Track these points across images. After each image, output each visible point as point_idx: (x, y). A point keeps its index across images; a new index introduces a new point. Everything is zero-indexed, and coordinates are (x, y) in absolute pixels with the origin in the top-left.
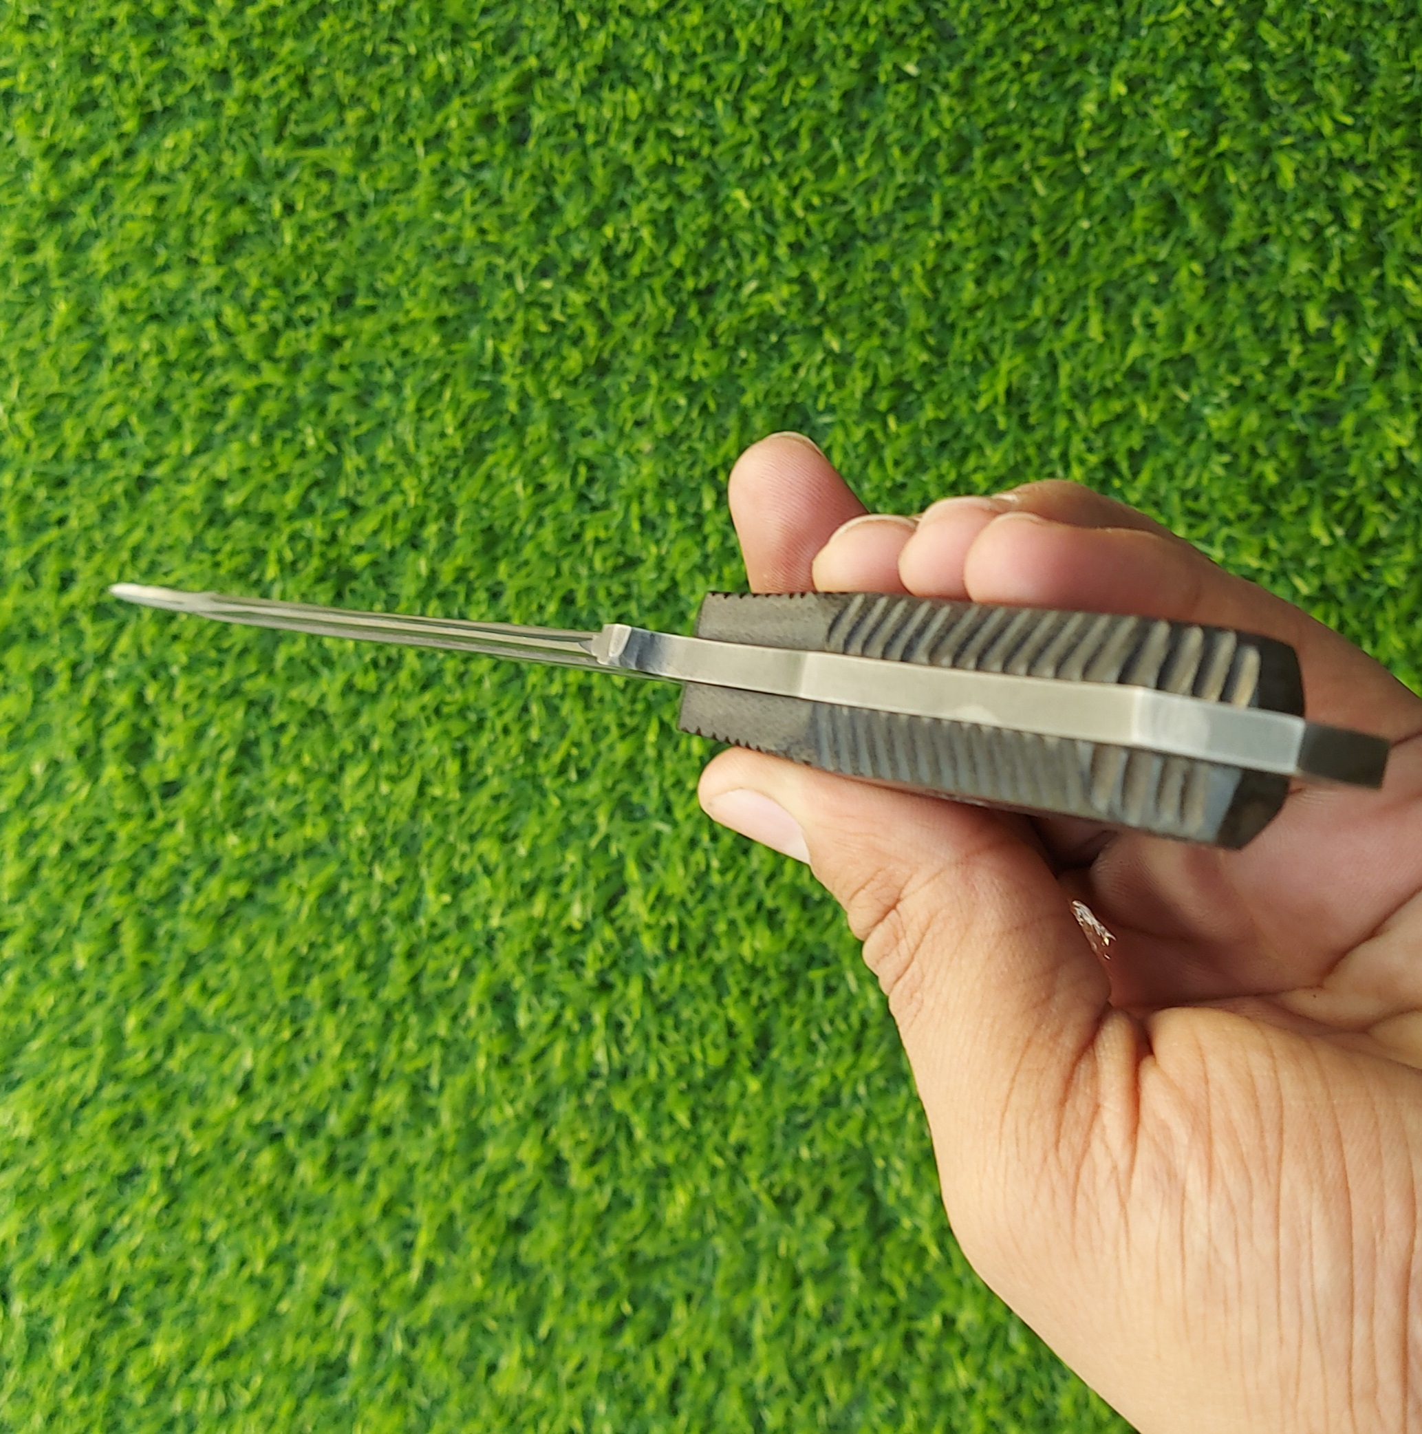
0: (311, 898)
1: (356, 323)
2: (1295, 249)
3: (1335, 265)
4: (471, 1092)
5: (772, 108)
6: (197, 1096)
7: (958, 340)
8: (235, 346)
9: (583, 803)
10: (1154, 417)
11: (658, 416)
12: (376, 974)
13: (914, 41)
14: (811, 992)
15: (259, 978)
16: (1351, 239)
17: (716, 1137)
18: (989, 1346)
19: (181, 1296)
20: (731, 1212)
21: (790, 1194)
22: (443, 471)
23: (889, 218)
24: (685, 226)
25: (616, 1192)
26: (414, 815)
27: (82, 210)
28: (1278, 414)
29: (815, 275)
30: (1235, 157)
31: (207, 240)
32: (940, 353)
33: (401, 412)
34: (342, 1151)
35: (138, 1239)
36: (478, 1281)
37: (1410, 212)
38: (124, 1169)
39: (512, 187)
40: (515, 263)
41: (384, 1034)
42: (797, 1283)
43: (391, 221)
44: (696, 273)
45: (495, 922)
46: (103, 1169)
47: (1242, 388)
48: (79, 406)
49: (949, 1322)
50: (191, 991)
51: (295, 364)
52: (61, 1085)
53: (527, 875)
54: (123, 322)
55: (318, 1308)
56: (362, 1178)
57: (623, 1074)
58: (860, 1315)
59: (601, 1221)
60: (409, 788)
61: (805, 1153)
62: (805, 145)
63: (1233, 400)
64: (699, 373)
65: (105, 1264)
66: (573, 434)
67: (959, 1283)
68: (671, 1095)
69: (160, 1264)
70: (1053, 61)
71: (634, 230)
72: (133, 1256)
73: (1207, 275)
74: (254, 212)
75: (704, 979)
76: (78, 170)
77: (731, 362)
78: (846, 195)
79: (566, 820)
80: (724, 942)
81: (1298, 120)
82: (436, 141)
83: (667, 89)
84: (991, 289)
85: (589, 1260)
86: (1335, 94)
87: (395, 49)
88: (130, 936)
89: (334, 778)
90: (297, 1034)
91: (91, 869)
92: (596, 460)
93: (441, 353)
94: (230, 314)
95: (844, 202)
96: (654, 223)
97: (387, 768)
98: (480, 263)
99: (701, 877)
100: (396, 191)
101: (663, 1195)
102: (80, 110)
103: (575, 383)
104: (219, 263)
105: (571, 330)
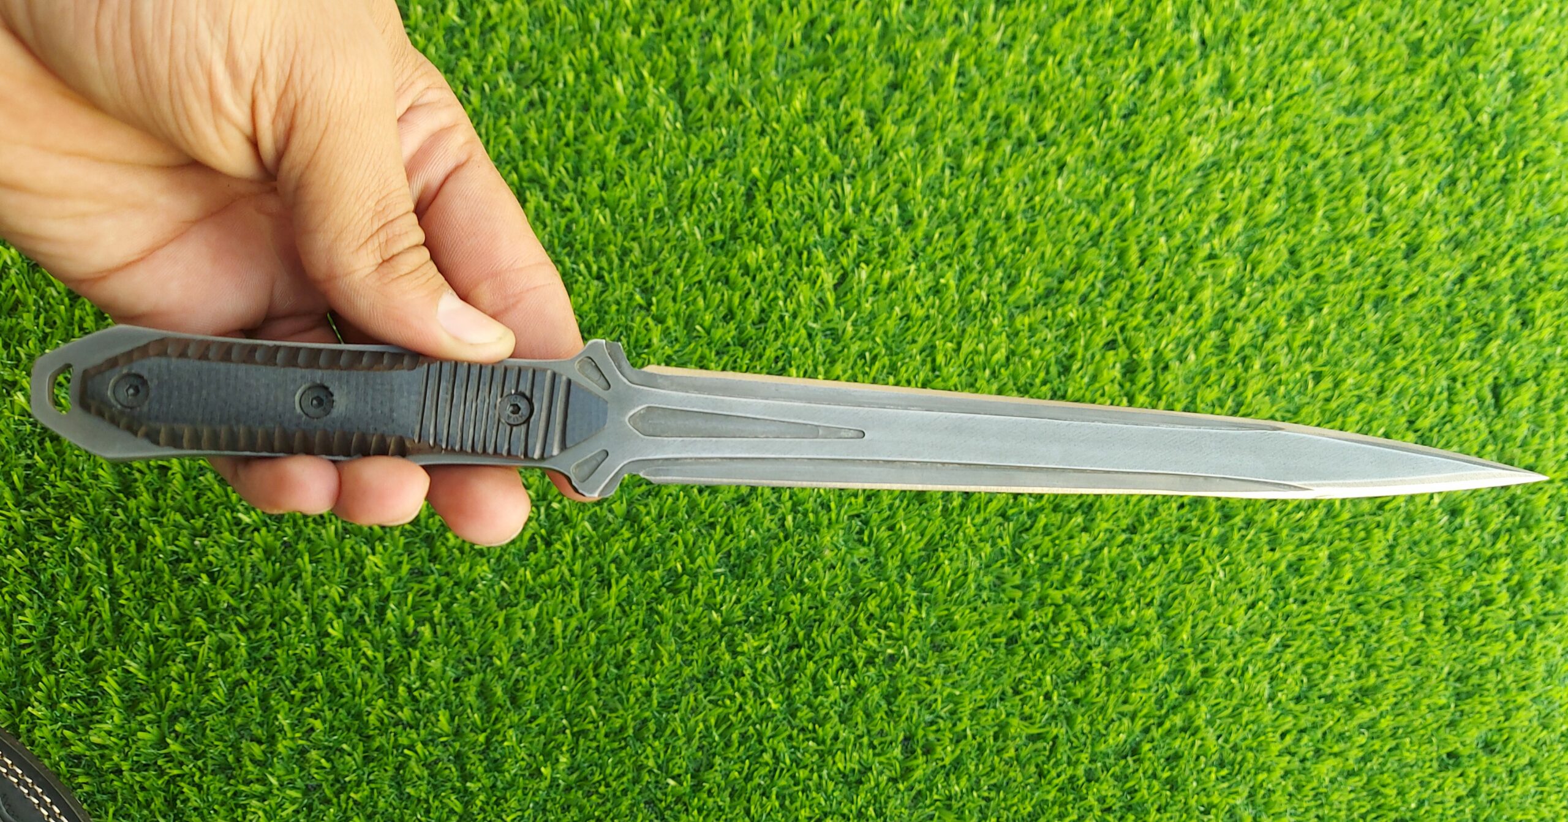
0: (1024, 281)
1: (1005, 627)
2: (439, 674)
3: (414, 664)
4: (924, 166)
5: (756, 758)
6: (1090, 162)
7: (641, 618)
8: (1078, 613)
9: (860, 339)
10: (521, 571)
11: (821, 571)
12: (983, 235)
13: (669, 799)
14: (722, 228)
15: (1054, 232)
16: (404, 680)
17: (777, 140)
18: (612, 18)
19: (1097, 43)
20: (768, 95)
21: (732, 106)
22: (950, 537)
23: (684, 692)
24: (807, 686)
25: (837, 107)
26: (964, 331)
27: (1174, 696)
28: (447, 574)
29: (727, 657)
30: (475, 729)
31: (1097, 677)
32: (651, 611)
33: (977, 574)
34: (1002, 129)
35: (1124, 76)
36: (918, 53)
37: (369, 696)
38: (1133, 118)
39: (913, 710)
40: (910, 664)
41: (978, 200)
42: (727, 54)
43: (986, 690)
44: (800, 658)
45: (913, 267)
46: (1145, 119)
47: (469, 590)
48: (1173, 575)
49: (636, 32)
50: (1095, 225)
51: (1042, 602)
52: (1173, 168)
53: (893, 295)
54: (1147, 627)
55: (1014, 38)
56: (990, 114)
57: (833, 178)
58: (689, 36)
59: (845, 88)
60: (966, 347)
61: (724, 131)
62: (735, 736)
63: (474, 582)
64: (796, 598)
65: (1143, 63)
66: (872, 561)
67: (630, 55)
68: (805, 165)
69: (1110, 62)
70: (586, 788)
71: (838, 684)
72: (1127, 66)
73: (491, 657)
74: (1068, 695)
75: (786, 234)
76: (1178, 720)
77: (777, 605)
78: (710, 706)
79: (871, 329)
80: (775, 256)
81: (437, 752)
82: (958, 739)
83: (820, 769)
84: (621, 648)
85: (852, 66)
86: (415, 767)
87: (986, 794)
88: (1133, 257)
89: (1013, 353)
90: (1031, 199)
91: (1157, 297)
92: (858, 546)
93: (953, 609)
94: (1083, 634)
95: (710, 701)
96: (826, 689)
97: (979, 359)
98: (931, 663)
99: (789, 295)
100: (983, 707)
101: (809, 105)
102: (1177, 756)
103: (872, 591)
104: (1090, 663)
105: (874, 624)
